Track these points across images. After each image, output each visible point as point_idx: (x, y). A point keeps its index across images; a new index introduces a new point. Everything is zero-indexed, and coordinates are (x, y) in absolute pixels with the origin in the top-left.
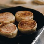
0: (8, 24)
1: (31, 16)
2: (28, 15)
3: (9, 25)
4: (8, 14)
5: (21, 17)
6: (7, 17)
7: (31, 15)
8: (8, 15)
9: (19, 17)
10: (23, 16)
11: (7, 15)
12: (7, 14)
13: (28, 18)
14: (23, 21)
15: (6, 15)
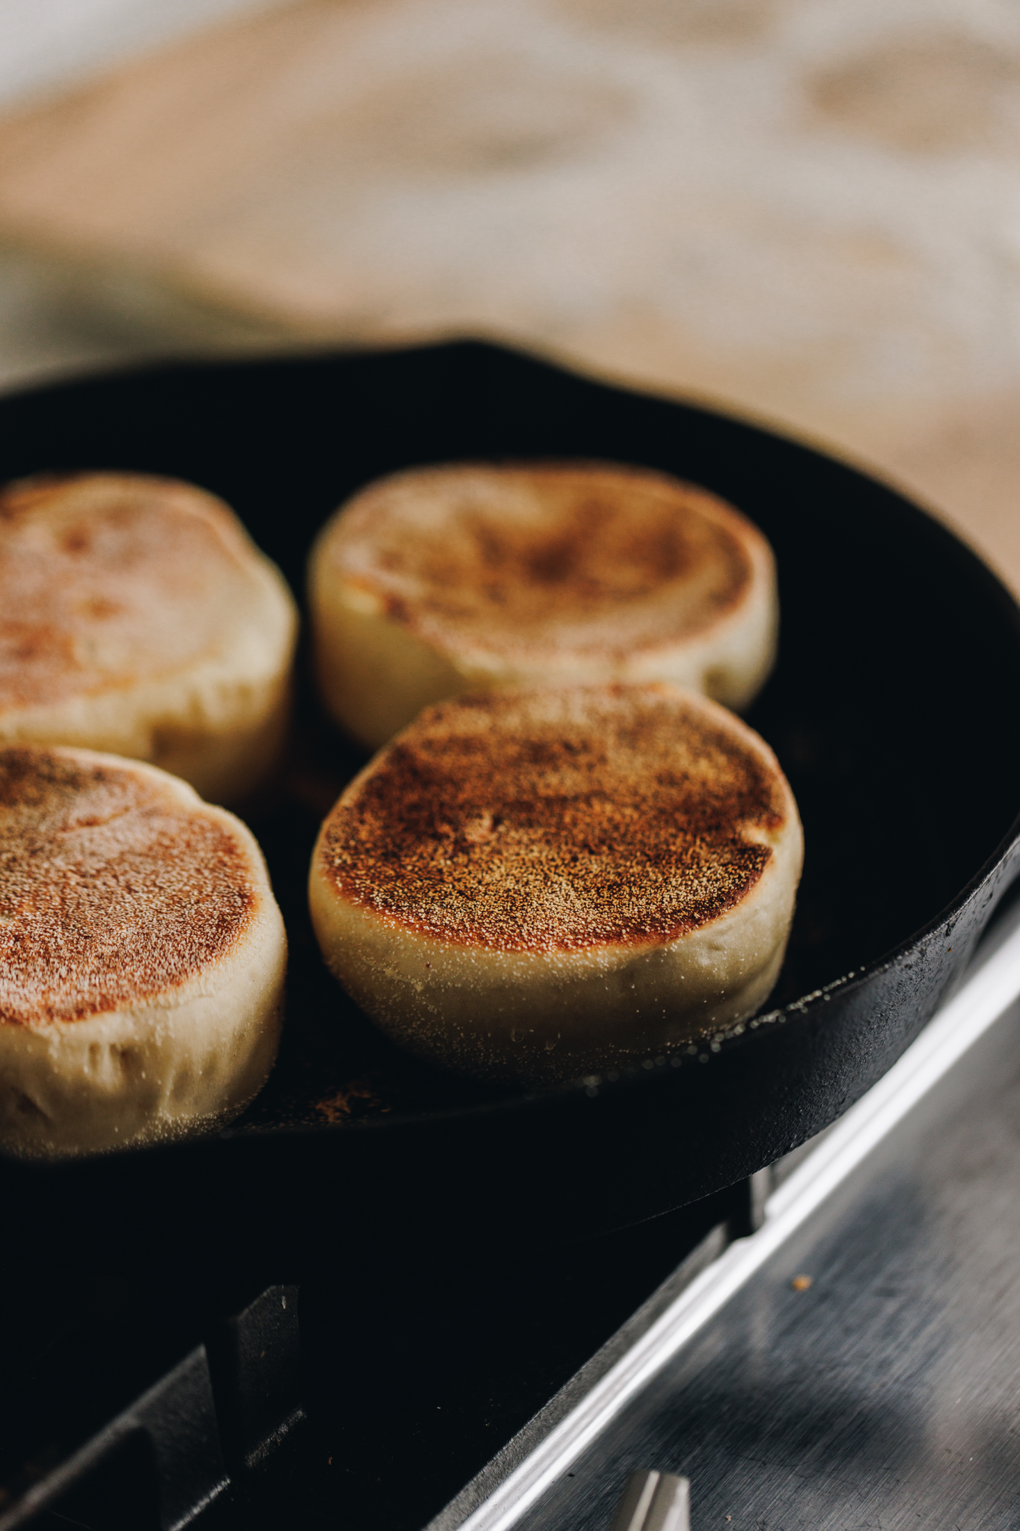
0: (75, 781)
1: (691, 626)
2: (628, 576)
3: (81, 808)
4: (149, 531)
5: (430, 625)
6: (101, 609)
7: (709, 575)
8: (128, 559)
9: (396, 609)
10: (495, 594)
11: (107, 539)
12: (119, 516)
13: (619, 656)
14: (467, 745)
15: (76, 543)
